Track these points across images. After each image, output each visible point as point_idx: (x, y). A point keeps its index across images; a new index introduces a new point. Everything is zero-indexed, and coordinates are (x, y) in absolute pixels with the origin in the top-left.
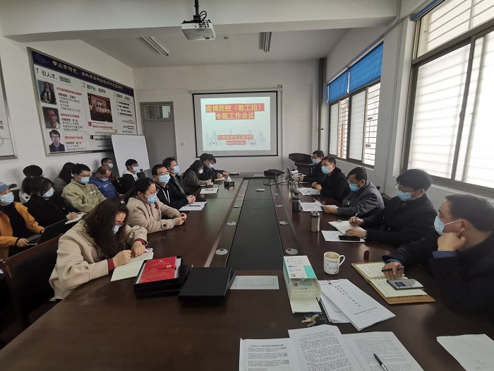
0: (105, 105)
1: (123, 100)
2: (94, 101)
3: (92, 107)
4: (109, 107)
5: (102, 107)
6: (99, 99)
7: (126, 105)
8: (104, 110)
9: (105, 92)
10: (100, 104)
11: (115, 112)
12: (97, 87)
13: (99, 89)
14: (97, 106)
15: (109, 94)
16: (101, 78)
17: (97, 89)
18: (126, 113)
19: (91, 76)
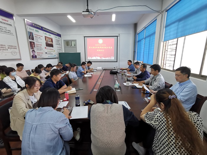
1: (57, 39)
3: (46, 41)
4: (52, 41)
6: (48, 38)
7: (58, 41)
9: (50, 35)
15: (52, 36)
16: (49, 30)
17: (48, 35)
18: (58, 44)
19: (46, 30)
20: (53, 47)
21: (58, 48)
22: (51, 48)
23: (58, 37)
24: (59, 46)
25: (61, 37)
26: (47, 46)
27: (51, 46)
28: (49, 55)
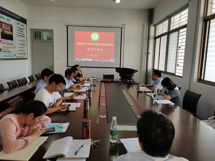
0: (9, 29)
1: (20, 26)
2: (3, 26)
3: (2, 30)
4: (12, 31)
5: (8, 30)
6: (6, 25)
7: (21, 30)
8: (9, 33)
9: (10, 20)
10: (6, 28)
11: (15, 34)
12: (6, 17)
13: (7, 19)
14: (5, 29)
15: (13, 22)
16: (8, 11)
17: (6, 19)
18: (22, 35)
19: (3, 10)
20: (12, 39)
21: (21, 42)
22: (10, 41)
23: (21, 23)
24: (22, 39)
25: (26, 24)
26: (2, 38)
27: (10, 37)
28: (6, 54)
